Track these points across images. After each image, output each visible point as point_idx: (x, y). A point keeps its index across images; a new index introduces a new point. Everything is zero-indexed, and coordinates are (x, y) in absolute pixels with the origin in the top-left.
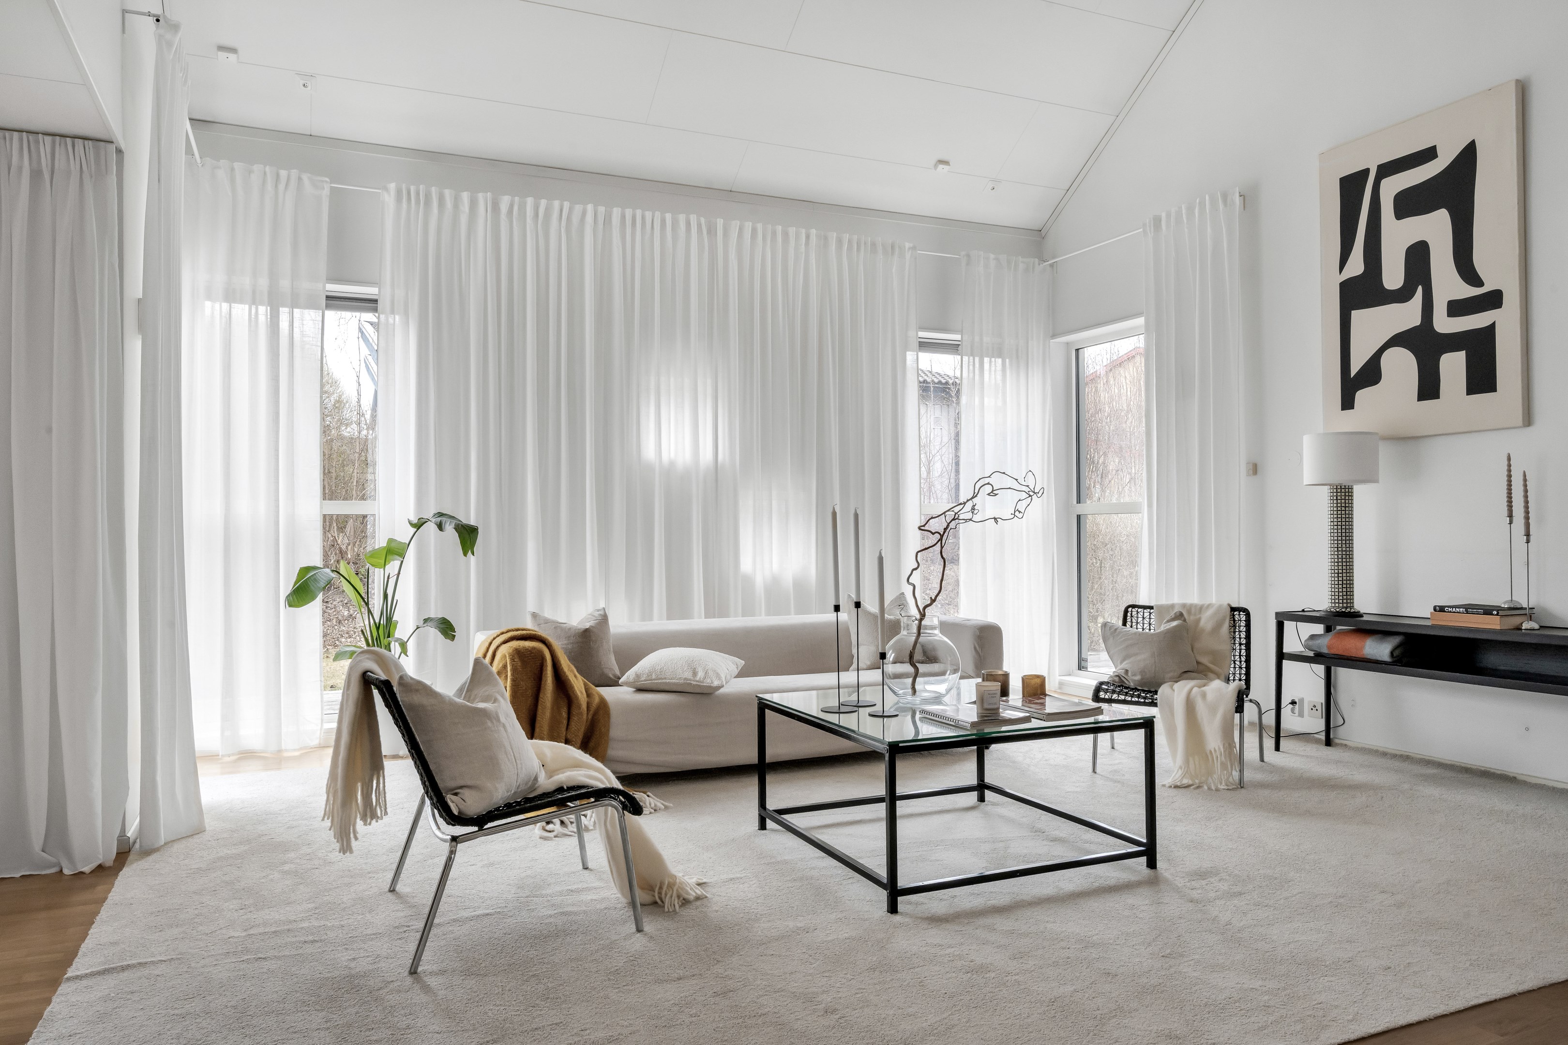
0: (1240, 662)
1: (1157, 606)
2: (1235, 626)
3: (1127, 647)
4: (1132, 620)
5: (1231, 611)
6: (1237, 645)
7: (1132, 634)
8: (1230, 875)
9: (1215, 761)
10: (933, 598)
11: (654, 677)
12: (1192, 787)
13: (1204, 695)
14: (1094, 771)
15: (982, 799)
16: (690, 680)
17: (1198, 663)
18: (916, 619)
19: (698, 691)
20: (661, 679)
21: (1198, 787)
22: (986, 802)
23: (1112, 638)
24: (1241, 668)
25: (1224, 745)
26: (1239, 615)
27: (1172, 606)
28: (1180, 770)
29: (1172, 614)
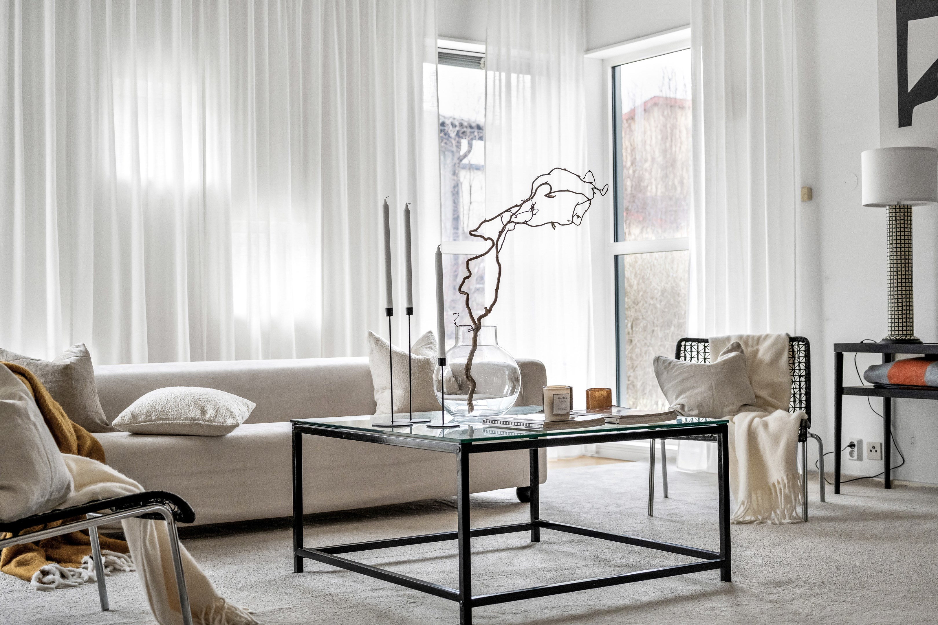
0: (800, 395)
1: (712, 339)
2: (793, 357)
3: (683, 380)
4: (685, 355)
5: (790, 341)
6: (797, 377)
7: (688, 367)
8: (805, 583)
9: (779, 494)
10: (488, 308)
11: (154, 417)
12: (755, 523)
13: (766, 425)
14: (651, 514)
15: (536, 538)
16: (198, 419)
17: (757, 397)
18: (472, 328)
19: (208, 433)
20: (163, 419)
21: (761, 523)
22: (541, 542)
23: (665, 373)
24: (801, 401)
25: (787, 476)
26: (798, 345)
27: (728, 339)
28: (742, 506)
29: (729, 346)
